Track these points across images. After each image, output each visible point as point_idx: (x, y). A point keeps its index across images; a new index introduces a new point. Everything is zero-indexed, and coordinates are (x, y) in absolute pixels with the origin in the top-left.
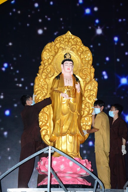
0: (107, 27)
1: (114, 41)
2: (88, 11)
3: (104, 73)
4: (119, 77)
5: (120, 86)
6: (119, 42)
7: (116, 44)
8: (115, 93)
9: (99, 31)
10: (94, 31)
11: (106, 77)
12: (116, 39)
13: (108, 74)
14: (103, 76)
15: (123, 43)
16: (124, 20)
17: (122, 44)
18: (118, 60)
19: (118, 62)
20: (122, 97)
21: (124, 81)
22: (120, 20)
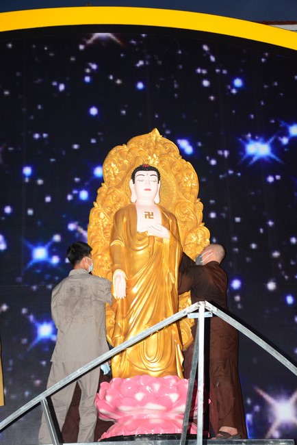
0: (11, 149)
1: (24, 176)
4: (30, 246)
5: (31, 264)
6: (33, 177)
7: (27, 180)
8: (20, 279)
11: (2, 247)
12: (27, 171)
13: (7, 240)
15: (42, 178)
16: (45, 135)
17: (40, 182)
18: (30, 212)
19: (30, 216)
20: (35, 288)
21: (40, 254)
22: (37, 136)
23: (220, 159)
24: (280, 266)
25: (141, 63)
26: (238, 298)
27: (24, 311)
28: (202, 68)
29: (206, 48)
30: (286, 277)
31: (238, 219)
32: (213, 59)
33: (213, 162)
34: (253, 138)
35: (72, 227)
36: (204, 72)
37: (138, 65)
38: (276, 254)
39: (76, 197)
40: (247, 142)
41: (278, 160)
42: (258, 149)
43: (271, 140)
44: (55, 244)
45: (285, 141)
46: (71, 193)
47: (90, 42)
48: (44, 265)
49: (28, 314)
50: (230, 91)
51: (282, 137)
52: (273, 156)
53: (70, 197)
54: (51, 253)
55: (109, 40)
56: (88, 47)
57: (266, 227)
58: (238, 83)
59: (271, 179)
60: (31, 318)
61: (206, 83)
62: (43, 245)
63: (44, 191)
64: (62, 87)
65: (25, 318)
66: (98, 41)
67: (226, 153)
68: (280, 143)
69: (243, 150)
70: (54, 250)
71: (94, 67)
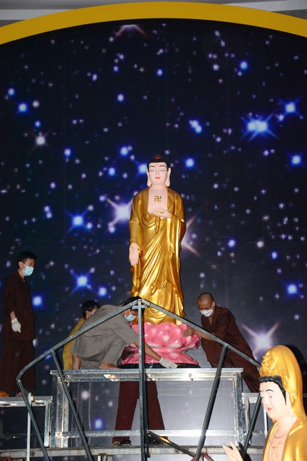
0: (54, 134)
1: (65, 156)
2: (23, 108)
3: (47, 209)
4: (70, 214)
5: (71, 229)
6: (72, 157)
7: (67, 160)
8: (62, 241)
9: (41, 140)
10: (33, 140)
11: (49, 216)
12: (68, 152)
13: (52, 210)
14: (45, 214)
15: (79, 159)
16: (81, 121)
17: (77, 161)
18: (70, 187)
19: (70, 190)
20: (74, 248)
21: (78, 221)
22: (75, 122)
23: (224, 136)
24: (269, 227)
25: (161, 51)
26: (232, 255)
27: (66, 266)
28: (213, 53)
29: (217, 33)
30: (273, 237)
31: (236, 189)
32: (223, 44)
33: (219, 140)
34: (254, 117)
35: (102, 198)
36: (215, 57)
37: (158, 53)
38: (266, 218)
39: (106, 173)
40: (248, 120)
41: (274, 135)
42: (258, 126)
43: (269, 118)
44: (90, 213)
45: (281, 118)
46: (102, 171)
47: (118, 34)
48: (81, 229)
49: (69, 268)
50: (236, 73)
51: (279, 115)
52: (270, 132)
53: (101, 174)
54: (86, 221)
55: (134, 31)
56: (117, 39)
57: (259, 195)
58: (244, 65)
59: (266, 153)
60: (72, 271)
61: (216, 67)
62: (80, 214)
63: (80, 169)
64: (95, 77)
65: (67, 271)
66: (126, 32)
67: (230, 131)
68: (277, 119)
69: (245, 127)
70: (89, 218)
71: (122, 57)
